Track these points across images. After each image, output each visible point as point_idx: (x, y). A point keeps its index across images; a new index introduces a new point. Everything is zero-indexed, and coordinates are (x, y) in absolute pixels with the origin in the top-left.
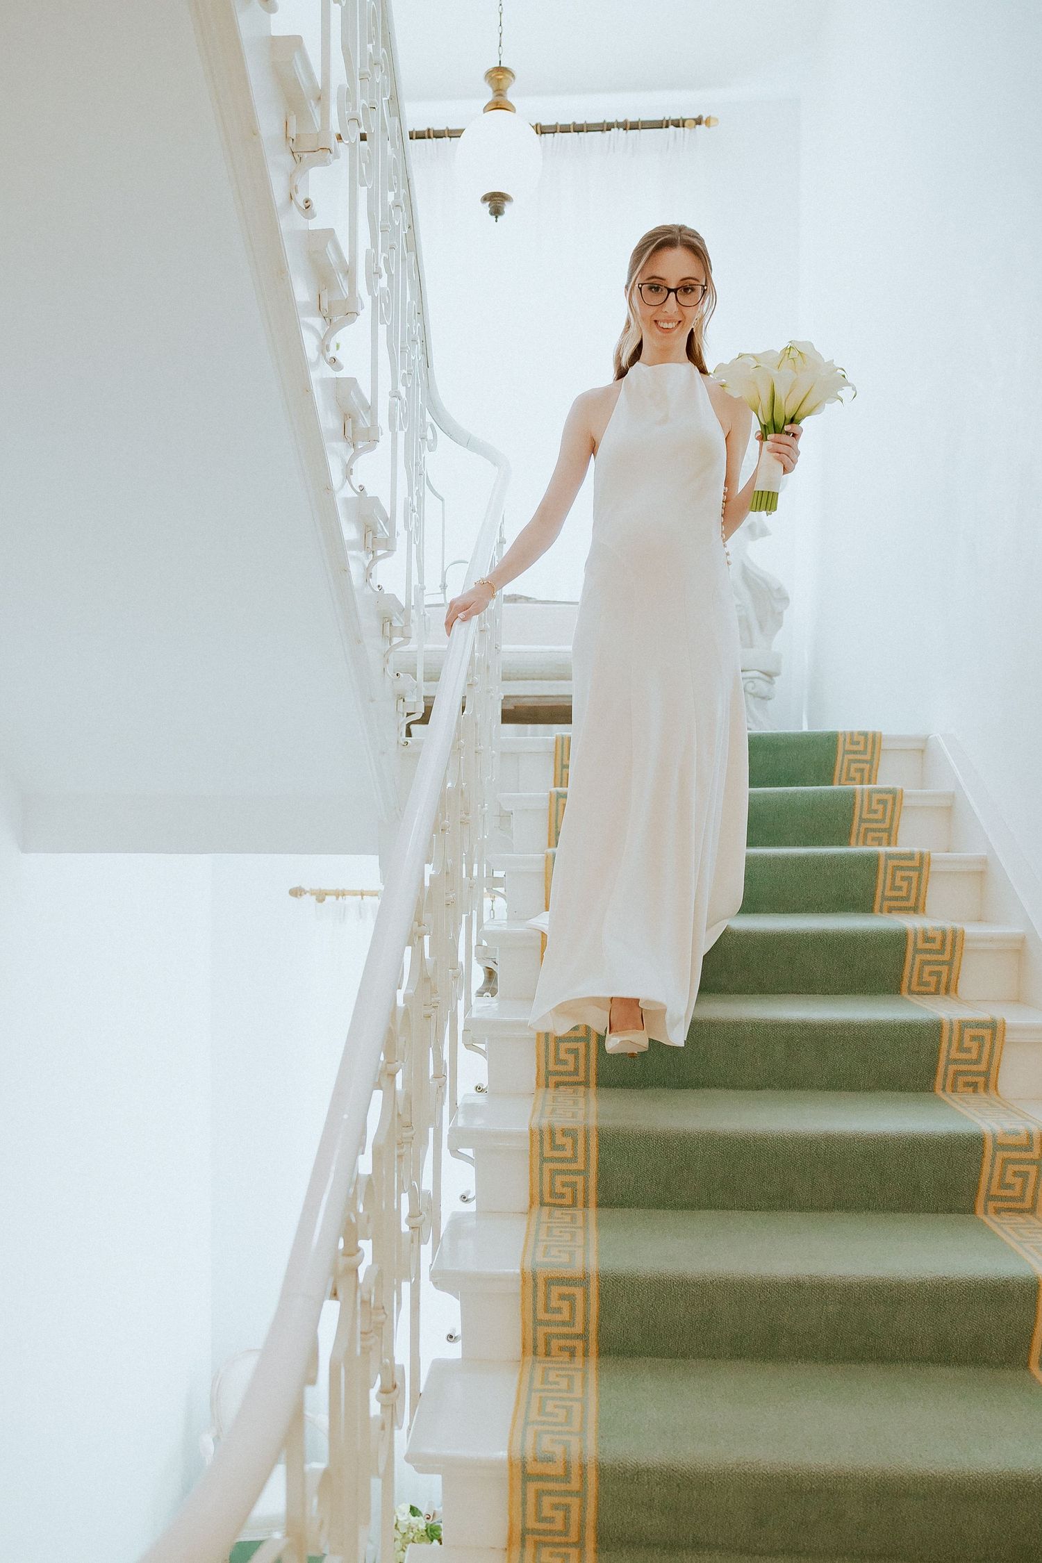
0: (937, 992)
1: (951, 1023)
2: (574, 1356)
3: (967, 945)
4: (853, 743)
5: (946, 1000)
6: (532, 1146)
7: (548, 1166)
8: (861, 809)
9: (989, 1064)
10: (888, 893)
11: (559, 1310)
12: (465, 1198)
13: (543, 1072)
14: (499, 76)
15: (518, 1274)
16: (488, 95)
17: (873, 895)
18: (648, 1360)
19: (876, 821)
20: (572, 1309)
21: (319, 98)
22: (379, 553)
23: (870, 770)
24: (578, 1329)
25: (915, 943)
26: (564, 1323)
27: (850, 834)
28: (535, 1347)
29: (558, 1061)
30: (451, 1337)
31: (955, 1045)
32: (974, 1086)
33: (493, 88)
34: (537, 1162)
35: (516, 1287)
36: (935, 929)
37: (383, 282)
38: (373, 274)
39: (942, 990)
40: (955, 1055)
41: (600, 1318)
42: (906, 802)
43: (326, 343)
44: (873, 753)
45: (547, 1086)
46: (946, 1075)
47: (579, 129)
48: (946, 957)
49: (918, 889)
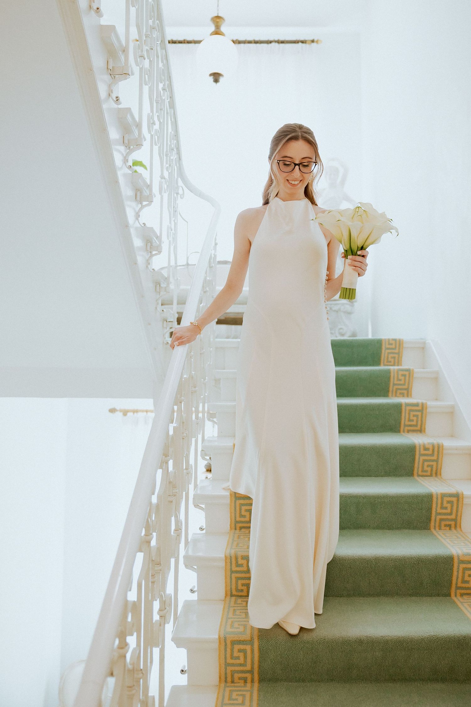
0: (431, 475)
1: (437, 494)
2: (247, 682)
3: (445, 452)
4: (390, 344)
5: (435, 480)
6: (226, 565)
7: (234, 575)
8: (394, 379)
9: (457, 515)
10: (407, 423)
11: (238, 658)
12: (192, 590)
13: (233, 521)
14: (217, 20)
15: (217, 639)
16: (212, 28)
17: (400, 423)
18: (285, 683)
19: (401, 385)
20: (245, 657)
21: (124, 51)
22: (154, 253)
23: (398, 357)
24: (248, 667)
25: (420, 451)
26: (241, 665)
27: (388, 391)
28: (226, 678)
29: (241, 516)
30: (183, 671)
31: (439, 506)
32: (450, 526)
33: (215, 24)
34: (229, 573)
35: (216, 645)
36: (429, 444)
37: (157, 127)
38: (151, 124)
39: (434, 475)
40: (439, 511)
41: (260, 662)
42: (415, 375)
43: (127, 158)
44: (399, 349)
45: (236, 529)
46: (435, 520)
47: (256, 42)
48: (435, 458)
49: (422, 421)
